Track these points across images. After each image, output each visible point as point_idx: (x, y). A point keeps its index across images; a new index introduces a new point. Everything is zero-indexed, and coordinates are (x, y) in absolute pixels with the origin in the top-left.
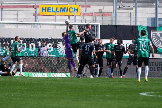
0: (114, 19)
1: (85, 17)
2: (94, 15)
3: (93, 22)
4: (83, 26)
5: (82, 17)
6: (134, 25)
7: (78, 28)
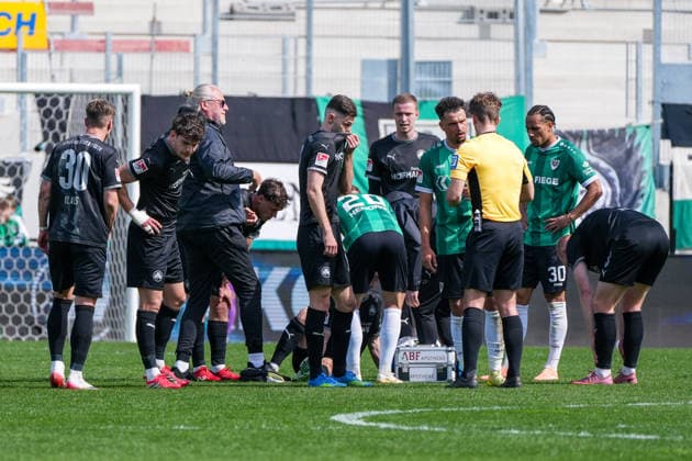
0: (206, 67)
1: (69, 56)
2: (109, 47)
3: (107, 81)
4: (62, 99)
5: (53, 56)
6: (301, 93)
7: (35, 107)
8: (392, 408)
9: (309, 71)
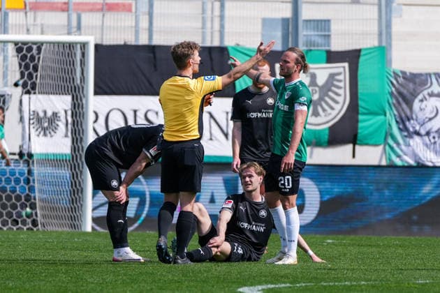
0: (144, 23)
1: (40, 14)
2: (71, 7)
3: (69, 33)
4: (35, 47)
5: (28, 14)
6: (216, 43)
7: (15, 53)
8: (285, 283)
9: (222, 26)
